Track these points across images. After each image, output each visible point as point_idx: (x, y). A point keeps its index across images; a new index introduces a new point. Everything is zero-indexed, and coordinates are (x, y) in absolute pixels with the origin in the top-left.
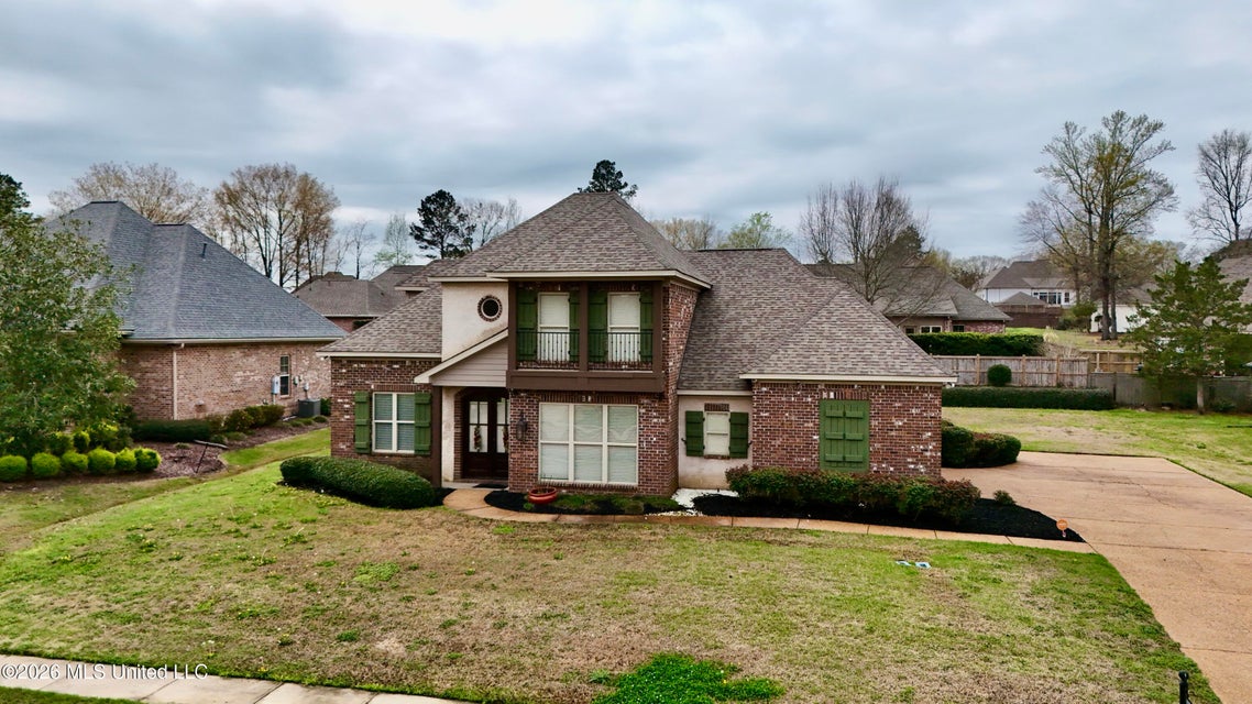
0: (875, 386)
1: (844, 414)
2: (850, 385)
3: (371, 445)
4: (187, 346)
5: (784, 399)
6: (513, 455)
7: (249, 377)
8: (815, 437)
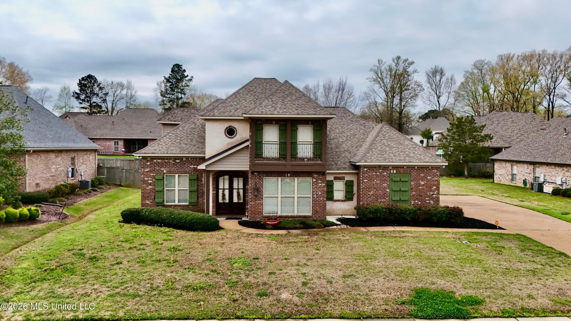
0: (413, 167)
1: (400, 179)
2: (402, 167)
3: (164, 201)
4: (34, 152)
5: (374, 174)
6: (251, 203)
7: (58, 168)
8: (388, 190)
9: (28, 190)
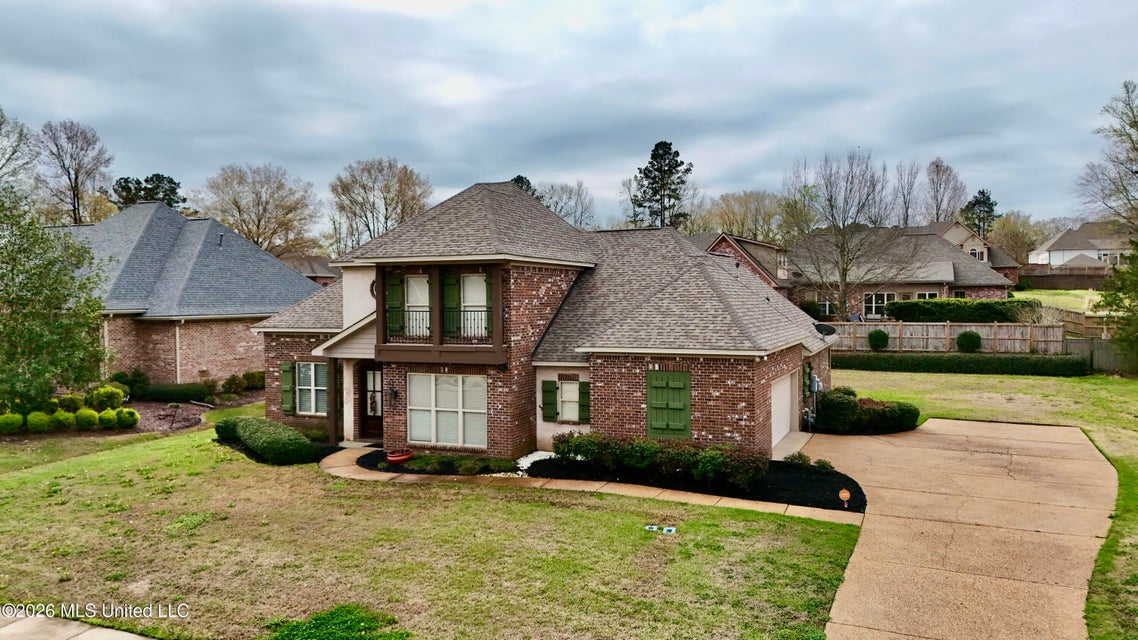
0: (694, 358)
1: (667, 384)
2: (672, 357)
3: (295, 408)
4: (187, 322)
5: (616, 370)
6: (387, 420)
7: (252, 347)
8: (643, 406)
9: (179, 381)
